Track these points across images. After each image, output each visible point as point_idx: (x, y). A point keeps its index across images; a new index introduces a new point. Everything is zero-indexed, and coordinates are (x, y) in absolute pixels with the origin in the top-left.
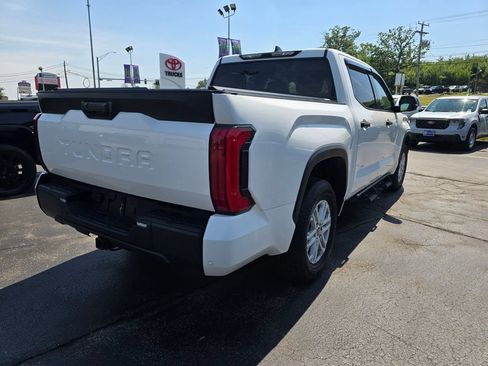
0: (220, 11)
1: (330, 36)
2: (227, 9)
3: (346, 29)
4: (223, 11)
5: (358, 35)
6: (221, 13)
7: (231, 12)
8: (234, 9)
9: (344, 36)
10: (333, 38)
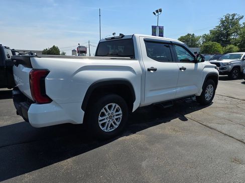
0: (154, 13)
1: (224, 20)
2: (157, 11)
3: (234, 15)
4: (156, 13)
5: (242, 18)
6: (155, 14)
7: (159, 13)
8: (161, 11)
9: (233, 19)
10: (225, 20)
